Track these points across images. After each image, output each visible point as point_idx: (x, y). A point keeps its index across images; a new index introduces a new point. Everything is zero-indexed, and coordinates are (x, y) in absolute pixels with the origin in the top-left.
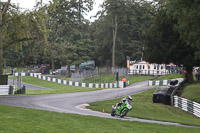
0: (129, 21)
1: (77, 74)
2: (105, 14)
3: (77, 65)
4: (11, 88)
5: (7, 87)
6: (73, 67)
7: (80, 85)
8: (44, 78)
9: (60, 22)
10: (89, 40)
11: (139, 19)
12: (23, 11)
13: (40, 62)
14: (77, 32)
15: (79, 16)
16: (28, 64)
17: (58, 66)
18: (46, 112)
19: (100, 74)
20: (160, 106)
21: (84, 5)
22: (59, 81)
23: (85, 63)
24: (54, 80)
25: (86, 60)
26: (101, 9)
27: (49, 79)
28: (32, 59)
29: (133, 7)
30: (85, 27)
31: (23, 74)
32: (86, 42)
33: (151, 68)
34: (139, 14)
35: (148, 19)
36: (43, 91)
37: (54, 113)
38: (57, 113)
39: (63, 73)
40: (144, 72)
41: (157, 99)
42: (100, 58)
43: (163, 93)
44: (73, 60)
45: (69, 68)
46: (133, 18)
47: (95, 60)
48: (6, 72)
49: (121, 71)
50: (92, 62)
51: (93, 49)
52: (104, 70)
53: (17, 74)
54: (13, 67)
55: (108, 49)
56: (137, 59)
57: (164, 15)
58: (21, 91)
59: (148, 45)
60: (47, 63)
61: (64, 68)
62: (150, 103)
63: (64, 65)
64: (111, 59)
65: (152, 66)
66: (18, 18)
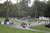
0: (40, 7)
1: (26, 20)
2: (34, 5)
3: (26, 17)
4: (10, 23)
5: (9, 22)
6: (25, 18)
7: (27, 22)
8: (18, 20)
9: (23, 6)
10: (30, 11)
11: (42, 6)
12: (13, 4)
13: (17, 16)
14: (27, 9)
15: (27, 5)
16: (14, 17)
17: (22, 17)
18: (19, 29)
19: (32, 20)
20: (47, 28)
21: (29, 2)
22: (22, 21)
23: (28, 17)
24: (21, 21)
25: (29, 16)
26: (33, 4)
27: (19, 21)
28: (15, 16)
29: (41, 3)
30: (29, 8)
31: (13, 19)
32: (29, 12)
33: (45, 19)
34: (42, 5)
35: (44, 6)
36: (18, 24)
37: (20, 29)
38: (21, 29)
39: (23, 19)
40: (43, 20)
41: (46, 26)
42: (32, 16)
43: (48, 25)
44: (25, 16)
45: (24, 18)
46: (41, 6)
47: (31, 16)
48: (9, 18)
49: (37, 19)
50: (30, 17)
51: (30, 13)
52: (33, 19)
53: (11, 19)
54: (10, 17)
55: (34, 13)
56: (41, 16)
57: (49, 5)
58: (12, 23)
59: (44, 13)
60: (19, 17)
61: (23, 18)
62: (44, 27)
63: (23, 17)
64: (35, 16)
65: (45, 18)
66: (12, 5)
